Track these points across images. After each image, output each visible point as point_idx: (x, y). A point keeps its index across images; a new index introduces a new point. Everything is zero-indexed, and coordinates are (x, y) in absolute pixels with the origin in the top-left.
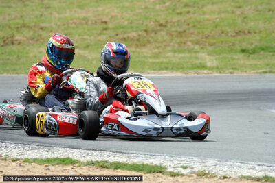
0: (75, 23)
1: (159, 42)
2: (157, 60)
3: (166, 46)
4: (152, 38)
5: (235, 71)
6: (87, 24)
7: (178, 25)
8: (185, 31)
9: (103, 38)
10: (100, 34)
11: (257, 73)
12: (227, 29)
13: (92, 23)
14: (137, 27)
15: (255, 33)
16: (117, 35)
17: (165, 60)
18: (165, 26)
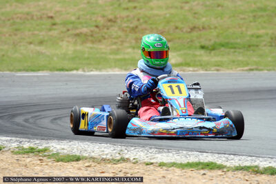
0: (21, 18)
1: (114, 38)
2: (118, 57)
3: (122, 42)
4: (106, 33)
5: (221, 68)
6: (32, 18)
7: (128, 21)
8: (137, 27)
9: (54, 33)
10: (50, 30)
11: (243, 70)
12: (179, 25)
13: (38, 18)
14: (86, 23)
15: (210, 28)
16: (68, 30)
17: (127, 57)
18: (115, 22)
